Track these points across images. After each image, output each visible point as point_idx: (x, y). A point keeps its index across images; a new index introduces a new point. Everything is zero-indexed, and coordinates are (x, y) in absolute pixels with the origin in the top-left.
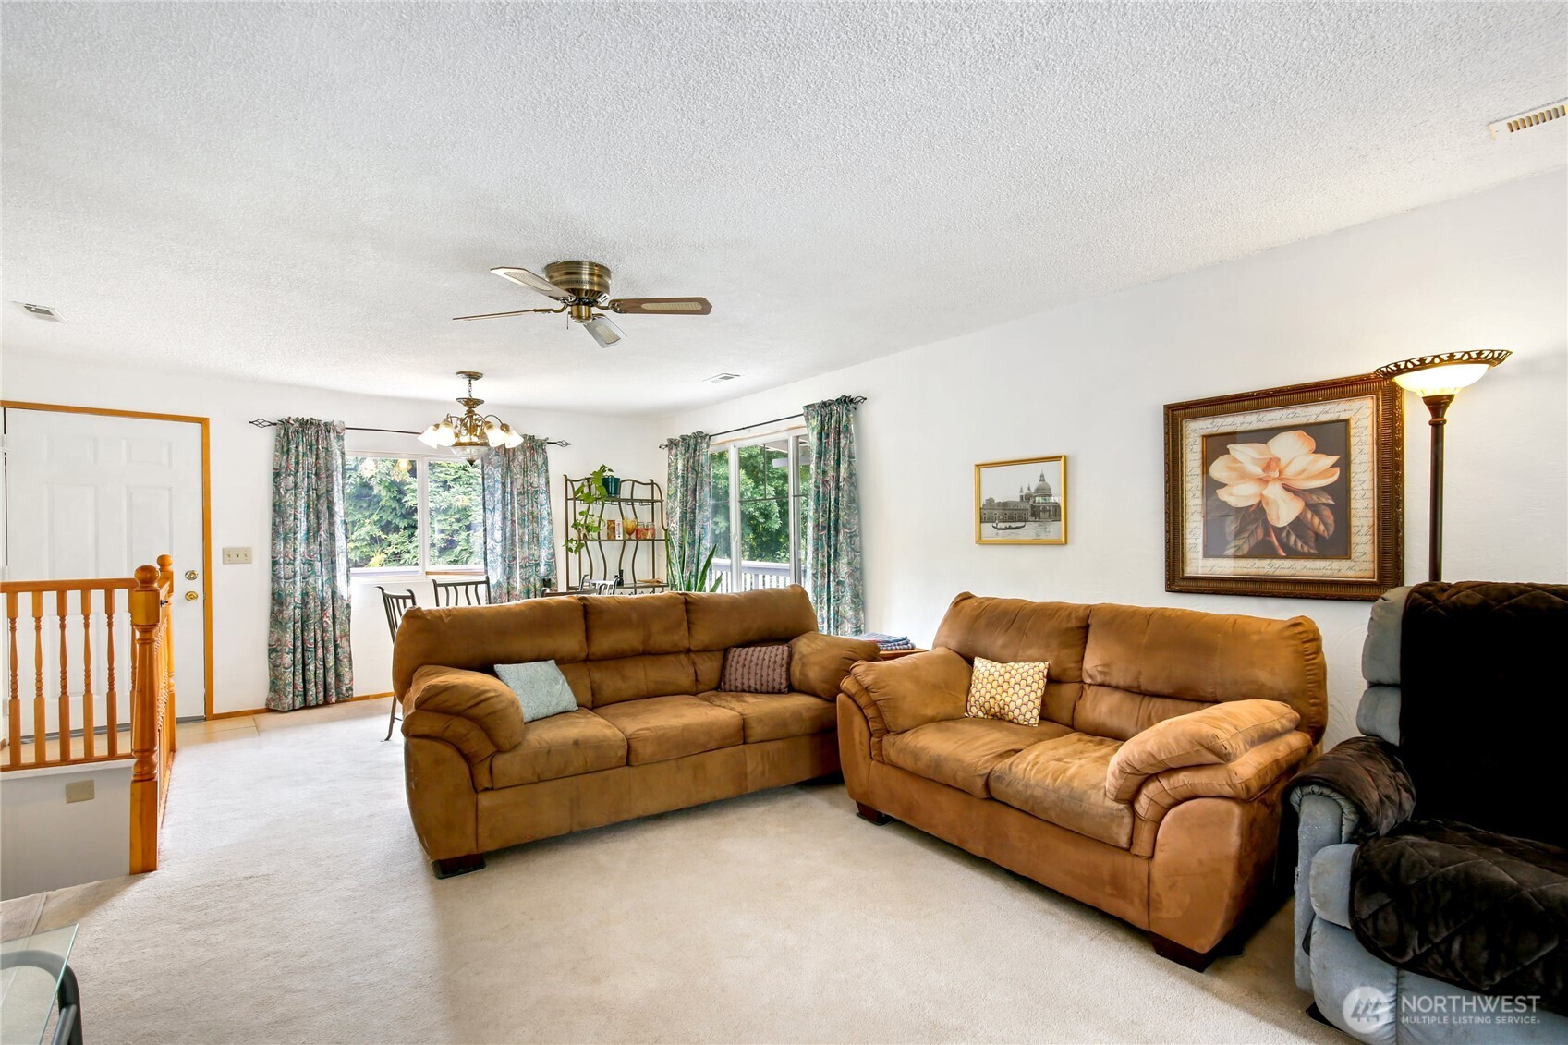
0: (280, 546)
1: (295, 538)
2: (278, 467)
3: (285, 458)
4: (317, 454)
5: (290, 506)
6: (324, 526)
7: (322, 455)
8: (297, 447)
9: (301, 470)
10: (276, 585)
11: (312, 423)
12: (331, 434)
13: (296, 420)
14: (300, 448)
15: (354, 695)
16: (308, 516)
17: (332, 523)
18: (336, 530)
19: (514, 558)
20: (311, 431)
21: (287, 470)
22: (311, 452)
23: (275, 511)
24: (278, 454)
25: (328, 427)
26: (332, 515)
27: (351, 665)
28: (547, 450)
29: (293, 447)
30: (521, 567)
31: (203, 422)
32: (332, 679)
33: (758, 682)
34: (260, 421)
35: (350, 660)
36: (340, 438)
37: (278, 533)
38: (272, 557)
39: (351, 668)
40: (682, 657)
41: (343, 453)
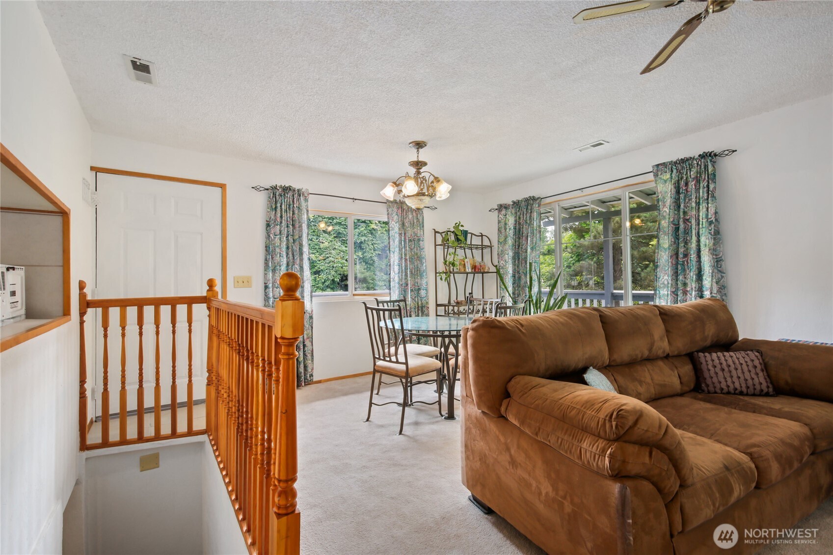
0: (270, 275)
1: (280, 270)
2: (268, 220)
3: (274, 213)
4: (293, 211)
5: (277, 247)
6: (298, 261)
7: (296, 212)
8: (281, 206)
9: (283, 221)
10: (267, 303)
11: (290, 189)
12: (301, 197)
13: (281, 187)
14: (283, 207)
15: (314, 380)
16: (287, 254)
17: (301, 260)
18: (304, 265)
19: (407, 285)
20: (290, 194)
21: (275, 222)
22: (290, 210)
23: (266, 250)
24: (269, 210)
25: (299, 193)
26: (301, 254)
27: (312, 359)
28: (424, 212)
29: (279, 205)
30: (412, 291)
31: (222, 186)
32: (302, 370)
33: (744, 385)
34: (258, 187)
35: (312, 355)
36: (306, 200)
37: (268, 266)
38: (265, 283)
39: (312, 361)
40: (661, 363)
41: (308, 211)
